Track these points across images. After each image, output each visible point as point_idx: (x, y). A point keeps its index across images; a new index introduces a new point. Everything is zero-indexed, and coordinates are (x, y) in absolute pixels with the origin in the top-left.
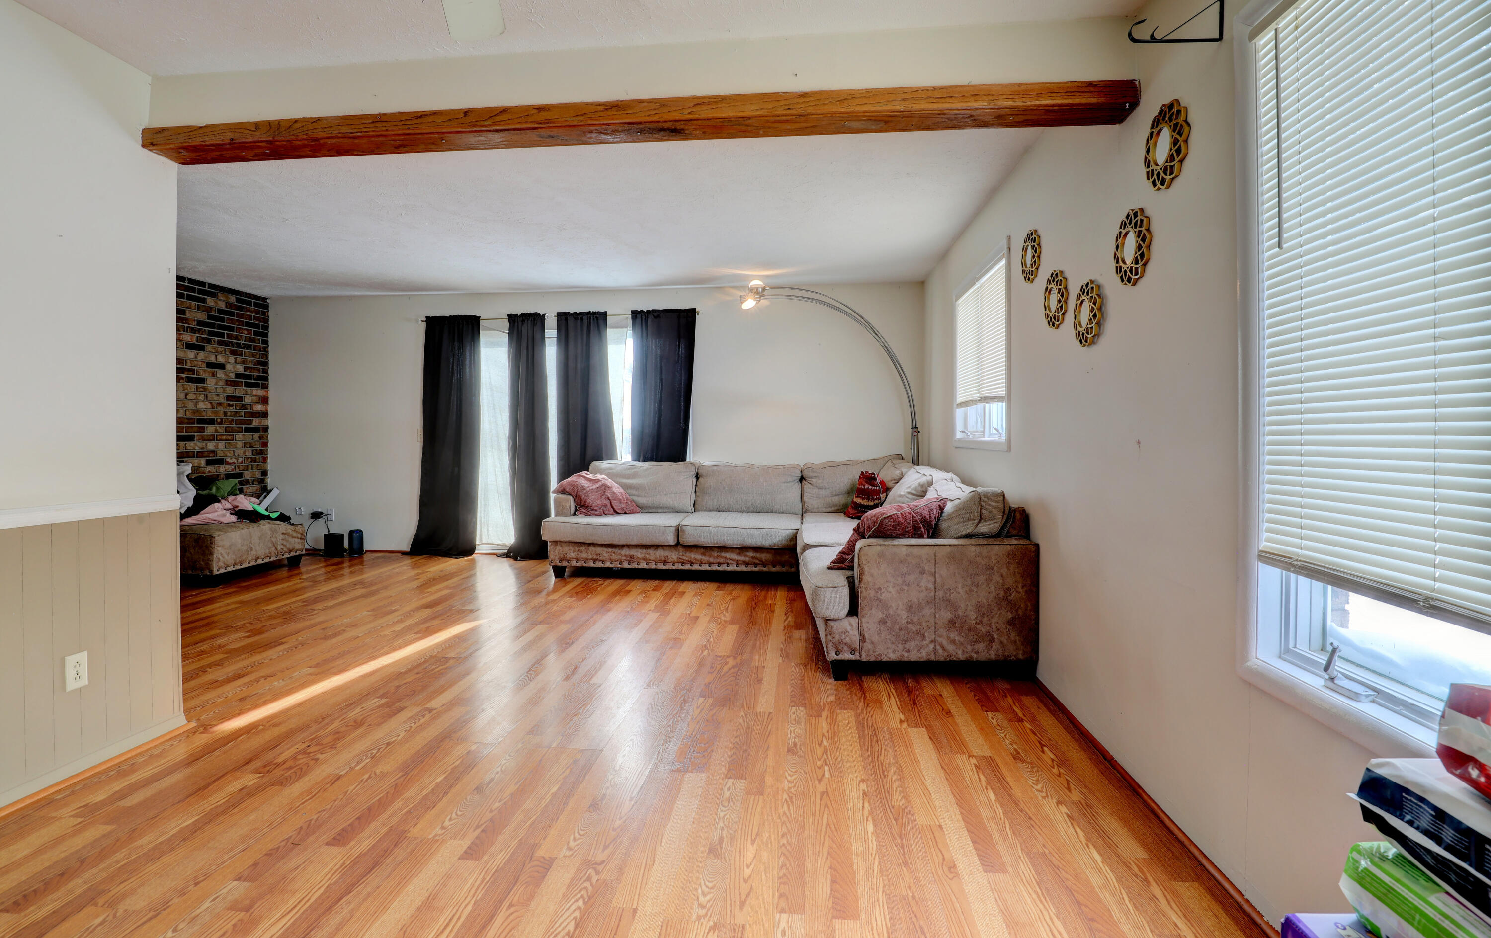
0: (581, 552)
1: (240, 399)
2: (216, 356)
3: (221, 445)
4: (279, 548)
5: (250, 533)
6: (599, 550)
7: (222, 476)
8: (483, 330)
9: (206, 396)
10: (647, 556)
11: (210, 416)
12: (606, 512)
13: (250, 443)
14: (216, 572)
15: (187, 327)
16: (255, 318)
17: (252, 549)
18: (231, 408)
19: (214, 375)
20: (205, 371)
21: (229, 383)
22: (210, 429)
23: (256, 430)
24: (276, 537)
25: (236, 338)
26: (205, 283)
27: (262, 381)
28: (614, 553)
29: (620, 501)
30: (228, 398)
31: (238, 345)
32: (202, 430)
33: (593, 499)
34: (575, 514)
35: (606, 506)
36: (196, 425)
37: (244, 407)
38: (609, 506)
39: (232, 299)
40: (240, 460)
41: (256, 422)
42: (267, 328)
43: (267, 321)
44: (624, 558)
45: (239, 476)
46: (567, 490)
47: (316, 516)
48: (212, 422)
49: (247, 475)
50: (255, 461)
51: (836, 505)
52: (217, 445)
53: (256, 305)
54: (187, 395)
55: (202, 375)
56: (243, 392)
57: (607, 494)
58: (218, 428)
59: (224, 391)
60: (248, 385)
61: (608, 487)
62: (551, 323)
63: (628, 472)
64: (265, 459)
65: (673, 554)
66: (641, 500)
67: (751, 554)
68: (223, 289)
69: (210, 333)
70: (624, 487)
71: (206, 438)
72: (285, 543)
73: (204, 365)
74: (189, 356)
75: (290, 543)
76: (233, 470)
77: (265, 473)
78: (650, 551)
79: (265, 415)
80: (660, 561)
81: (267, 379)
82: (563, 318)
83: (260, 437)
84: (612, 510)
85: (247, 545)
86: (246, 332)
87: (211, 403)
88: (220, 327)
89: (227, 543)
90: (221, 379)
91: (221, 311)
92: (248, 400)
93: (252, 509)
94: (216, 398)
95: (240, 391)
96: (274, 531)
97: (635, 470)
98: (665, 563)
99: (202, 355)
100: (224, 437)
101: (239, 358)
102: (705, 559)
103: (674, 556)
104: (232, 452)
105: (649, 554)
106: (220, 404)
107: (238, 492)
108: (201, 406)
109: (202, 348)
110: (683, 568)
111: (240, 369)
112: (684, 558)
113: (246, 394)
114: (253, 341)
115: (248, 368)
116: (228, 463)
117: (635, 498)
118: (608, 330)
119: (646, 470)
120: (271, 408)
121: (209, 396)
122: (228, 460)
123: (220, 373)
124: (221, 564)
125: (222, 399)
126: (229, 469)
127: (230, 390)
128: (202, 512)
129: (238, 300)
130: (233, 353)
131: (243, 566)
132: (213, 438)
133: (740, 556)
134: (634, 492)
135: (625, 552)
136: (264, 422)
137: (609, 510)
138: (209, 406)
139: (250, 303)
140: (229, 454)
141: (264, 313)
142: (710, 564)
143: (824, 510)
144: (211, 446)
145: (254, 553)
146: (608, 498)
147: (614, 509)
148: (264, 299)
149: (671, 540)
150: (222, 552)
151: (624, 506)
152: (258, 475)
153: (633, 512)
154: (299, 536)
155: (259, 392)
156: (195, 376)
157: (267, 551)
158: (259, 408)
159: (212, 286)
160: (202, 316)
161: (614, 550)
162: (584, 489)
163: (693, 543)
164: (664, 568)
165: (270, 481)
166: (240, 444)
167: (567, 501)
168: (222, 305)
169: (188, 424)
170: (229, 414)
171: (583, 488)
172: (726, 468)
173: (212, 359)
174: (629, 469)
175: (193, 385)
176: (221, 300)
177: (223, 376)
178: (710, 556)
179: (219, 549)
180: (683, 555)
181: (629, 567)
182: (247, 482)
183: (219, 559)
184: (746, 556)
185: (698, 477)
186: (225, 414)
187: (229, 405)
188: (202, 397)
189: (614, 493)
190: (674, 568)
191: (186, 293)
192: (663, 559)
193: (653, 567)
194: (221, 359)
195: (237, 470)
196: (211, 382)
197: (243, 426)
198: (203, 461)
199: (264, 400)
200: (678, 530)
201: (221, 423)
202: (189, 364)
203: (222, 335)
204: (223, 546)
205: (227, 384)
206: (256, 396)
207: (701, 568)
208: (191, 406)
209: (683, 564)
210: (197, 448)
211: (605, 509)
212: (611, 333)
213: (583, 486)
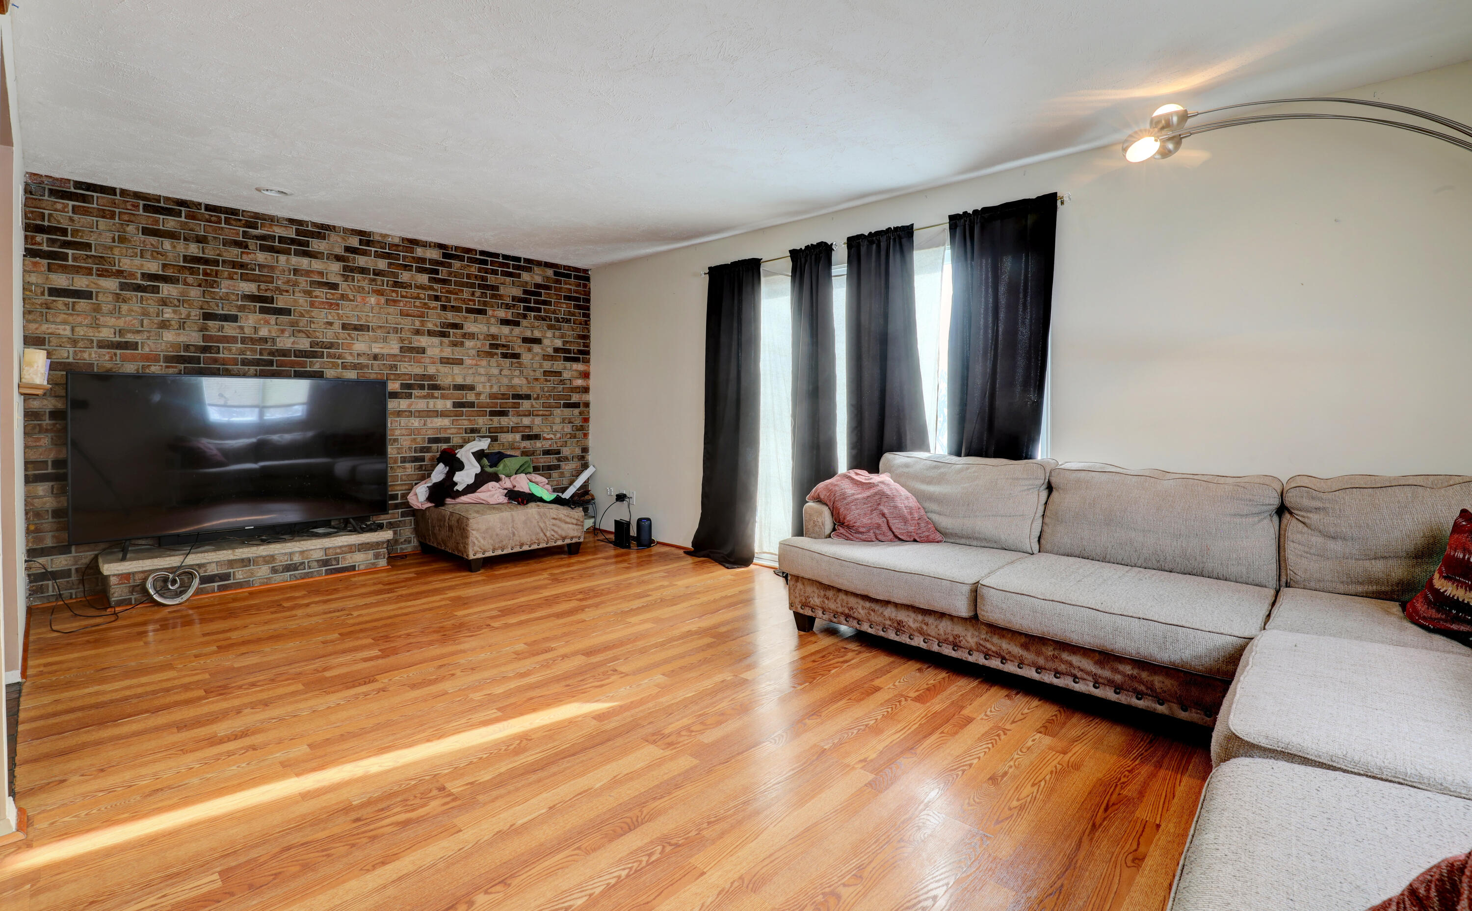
0: (828, 599)
1: (559, 374)
2: (532, 331)
3: (538, 420)
4: (548, 534)
5: (512, 516)
6: (852, 601)
7: (538, 452)
8: (765, 276)
9: (521, 372)
10: (925, 627)
11: (524, 391)
12: (880, 537)
13: (570, 419)
14: (471, 557)
15: (502, 303)
16: (576, 292)
17: (514, 534)
18: (548, 383)
19: (530, 350)
20: (520, 346)
21: (546, 357)
22: (526, 405)
23: (576, 405)
24: (545, 523)
25: (554, 312)
26: (520, 258)
27: (583, 354)
28: (874, 611)
29: (905, 521)
30: (545, 373)
31: (557, 320)
32: (516, 406)
33: (855, 515)
34: (829, 536)
35: (879, 527)
36: (511, 401)
37: (562, 382)
38: (885, 528)
39: (550, 272)
40: (558, 435)
41: (575, 398)
42: (588, 301)
43: (588, 293)
44: (888, 622)
45: (558, 452)
46: (822, 497)
47: (621, 498)
48: (528, 397)
49: (566, 451)
50: (575, 437)
51: (1377, 582)
52: (533, 421)
53: (576, 277)
54: (501, 370)
55: (517, 351)
56: (562, 367)
57: (881, 507)
58: (534, 404)
59: (541, 366)
60: (567, 359)
61: (887, 496)
62: (840, 254)
63: (934, 473)
64: (586, 435)
65: (969, 634)
66: (945, 522)
67: (1128, 669)
68: (539, 263)
69: (527, 309)
70: (920, 496)
71: (521, 413)
72: (556, 529)
73: (520, 340)
74: (504, 332)
75: (563, 529)
76: (550, 446)
77: (585, 450)
78: (930, 620)
79: (586, 390)
80: (946, 641)
81: (588, 353)
82: (854, 243)
83: (580, 413)
84: (890, 533)
85: (508, 529)
86: (565, 306)
87: (527, 378)
88: (536, 302)
89: (483, 527)
90: (537, 354)
91: (537, 286)
92: (566, 375)
93: (527, 491)
94: (532, 373)
95: (558, 365)
96: (542, 516)
97: (942, 470)
98: (956, 646)
99: (517, 331)
100: (541, 413)
101: (557, 333)
102: (1029, 656)
103: (970, 637)
104: (549, 428)
105: (927, 624)
106: (537, 379)
107: (531, 470)
108: (516, 381)
109: (517, 324)
110: (987, 663)
111: (559, 343)
112: (988, 645)
113: (565, 368)
114: (574, 315)
115: (567, 342)
116: (545, 439)
117: (935, 517)
118: (915, 252)
119: (960, 471)
120: (592, 383)
121: (525, 371)
122: (545, 435)
123: (536, 348)
124: (476, 548)
125: (539, 374)
126: (547, 445)
127: (547, 366)
128: (478, 491)
129: (556, 274)
130: (550, 327)
131: (505, 552)
132: (529, 414)
133: (1103, 668)
134: (933, 506)
135: (890, 612)
136: (585, 397)
137: (884, 534)
138: (525, 381)
139: (569, 276)
140: (545, 430)
141: (585, 286)
142: (1039, 669)
143: (1342, 588)
144: (526, 421)
145: (516, 538)
146: (883, 515)
147: (893, 533)
148: (586, 271)
149: (962, 608)
150: (478, 536)
151: (911, 529)
152: (578, 451)
153: (928, 541)
154: (575, 521)
155: (580, 367)
156: (510, 351)
157: (534, 538)
158: (579, 382)
159: (527, 261)
160: (518, 292)
161: (873, 606)
162: (844, 499)
163: (1002, 623)
164: (954, 654)
165: (591, 457)
166: (558, 420)
167: (820, 513)
168: (539, 280)
169: (502, 399)
170: (546, 389)
171: (844, 497)
172: (1104, 477)
173: (528, 334)
174: (935, 467)
175: (508, 361)
176: (537, 274)
177: (540, 351)
178: (1039, 653)
179: (474, 532)
180: (986, 640)
181: (897, 639)
182: (566, 459)
183: (474, 543)
184: (1117, 671)
185: (1050, 488)
186: (542, 389)
187: (546, 380)
188: (517, 373)
189: (895, 507)
190: (971, 659)
191: (500, 269)
192: (951, 639)
193: (935, 648)
194: (537, 334)
195: (555, 446)
196: (526, 358)
197: (562, 402)
198: (518, 437)
199: (586, 375)
200: (975, 593)
201: (537, 398)
202: (503, 340)
203: (539, 310)
204: (478, 530)
205: (544, 359)
206: (576, 370)
207: (1020, 672)
208: (505, 381)
209: (987, 656)
210: (511, 423)
211: (877, 532)
212: (920, 257)
213: (844, 494)
